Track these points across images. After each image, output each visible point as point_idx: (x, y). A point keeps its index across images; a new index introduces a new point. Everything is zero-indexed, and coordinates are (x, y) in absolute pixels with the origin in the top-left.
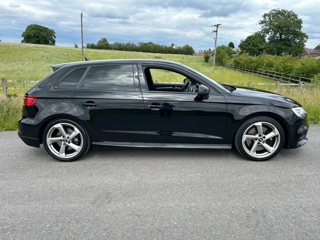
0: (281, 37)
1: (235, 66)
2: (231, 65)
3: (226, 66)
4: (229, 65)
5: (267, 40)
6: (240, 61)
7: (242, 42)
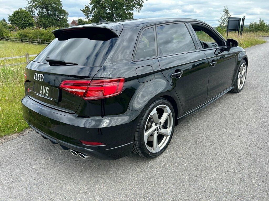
0: (48, 13)
1: (22, 39)
2: (16, 39)
3: (9, 40)
4: (12, 38)
5: (37, 15)
6: (27, 35)
7: (10, 16)
